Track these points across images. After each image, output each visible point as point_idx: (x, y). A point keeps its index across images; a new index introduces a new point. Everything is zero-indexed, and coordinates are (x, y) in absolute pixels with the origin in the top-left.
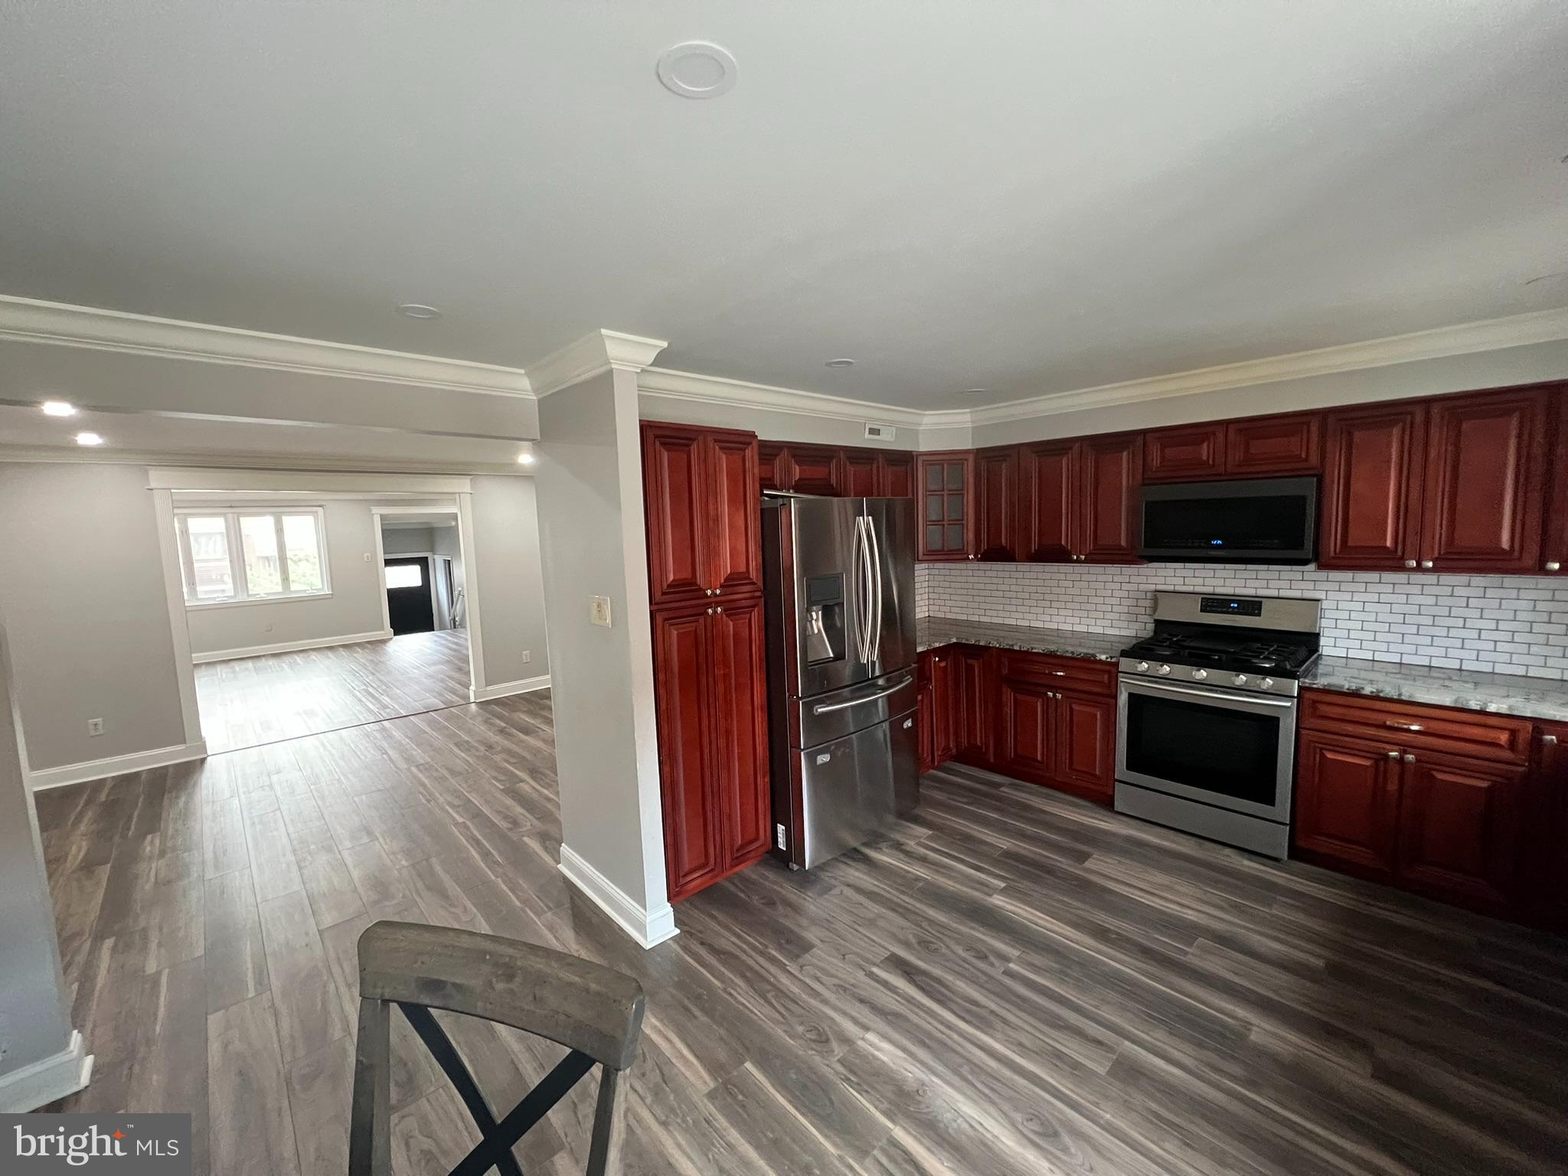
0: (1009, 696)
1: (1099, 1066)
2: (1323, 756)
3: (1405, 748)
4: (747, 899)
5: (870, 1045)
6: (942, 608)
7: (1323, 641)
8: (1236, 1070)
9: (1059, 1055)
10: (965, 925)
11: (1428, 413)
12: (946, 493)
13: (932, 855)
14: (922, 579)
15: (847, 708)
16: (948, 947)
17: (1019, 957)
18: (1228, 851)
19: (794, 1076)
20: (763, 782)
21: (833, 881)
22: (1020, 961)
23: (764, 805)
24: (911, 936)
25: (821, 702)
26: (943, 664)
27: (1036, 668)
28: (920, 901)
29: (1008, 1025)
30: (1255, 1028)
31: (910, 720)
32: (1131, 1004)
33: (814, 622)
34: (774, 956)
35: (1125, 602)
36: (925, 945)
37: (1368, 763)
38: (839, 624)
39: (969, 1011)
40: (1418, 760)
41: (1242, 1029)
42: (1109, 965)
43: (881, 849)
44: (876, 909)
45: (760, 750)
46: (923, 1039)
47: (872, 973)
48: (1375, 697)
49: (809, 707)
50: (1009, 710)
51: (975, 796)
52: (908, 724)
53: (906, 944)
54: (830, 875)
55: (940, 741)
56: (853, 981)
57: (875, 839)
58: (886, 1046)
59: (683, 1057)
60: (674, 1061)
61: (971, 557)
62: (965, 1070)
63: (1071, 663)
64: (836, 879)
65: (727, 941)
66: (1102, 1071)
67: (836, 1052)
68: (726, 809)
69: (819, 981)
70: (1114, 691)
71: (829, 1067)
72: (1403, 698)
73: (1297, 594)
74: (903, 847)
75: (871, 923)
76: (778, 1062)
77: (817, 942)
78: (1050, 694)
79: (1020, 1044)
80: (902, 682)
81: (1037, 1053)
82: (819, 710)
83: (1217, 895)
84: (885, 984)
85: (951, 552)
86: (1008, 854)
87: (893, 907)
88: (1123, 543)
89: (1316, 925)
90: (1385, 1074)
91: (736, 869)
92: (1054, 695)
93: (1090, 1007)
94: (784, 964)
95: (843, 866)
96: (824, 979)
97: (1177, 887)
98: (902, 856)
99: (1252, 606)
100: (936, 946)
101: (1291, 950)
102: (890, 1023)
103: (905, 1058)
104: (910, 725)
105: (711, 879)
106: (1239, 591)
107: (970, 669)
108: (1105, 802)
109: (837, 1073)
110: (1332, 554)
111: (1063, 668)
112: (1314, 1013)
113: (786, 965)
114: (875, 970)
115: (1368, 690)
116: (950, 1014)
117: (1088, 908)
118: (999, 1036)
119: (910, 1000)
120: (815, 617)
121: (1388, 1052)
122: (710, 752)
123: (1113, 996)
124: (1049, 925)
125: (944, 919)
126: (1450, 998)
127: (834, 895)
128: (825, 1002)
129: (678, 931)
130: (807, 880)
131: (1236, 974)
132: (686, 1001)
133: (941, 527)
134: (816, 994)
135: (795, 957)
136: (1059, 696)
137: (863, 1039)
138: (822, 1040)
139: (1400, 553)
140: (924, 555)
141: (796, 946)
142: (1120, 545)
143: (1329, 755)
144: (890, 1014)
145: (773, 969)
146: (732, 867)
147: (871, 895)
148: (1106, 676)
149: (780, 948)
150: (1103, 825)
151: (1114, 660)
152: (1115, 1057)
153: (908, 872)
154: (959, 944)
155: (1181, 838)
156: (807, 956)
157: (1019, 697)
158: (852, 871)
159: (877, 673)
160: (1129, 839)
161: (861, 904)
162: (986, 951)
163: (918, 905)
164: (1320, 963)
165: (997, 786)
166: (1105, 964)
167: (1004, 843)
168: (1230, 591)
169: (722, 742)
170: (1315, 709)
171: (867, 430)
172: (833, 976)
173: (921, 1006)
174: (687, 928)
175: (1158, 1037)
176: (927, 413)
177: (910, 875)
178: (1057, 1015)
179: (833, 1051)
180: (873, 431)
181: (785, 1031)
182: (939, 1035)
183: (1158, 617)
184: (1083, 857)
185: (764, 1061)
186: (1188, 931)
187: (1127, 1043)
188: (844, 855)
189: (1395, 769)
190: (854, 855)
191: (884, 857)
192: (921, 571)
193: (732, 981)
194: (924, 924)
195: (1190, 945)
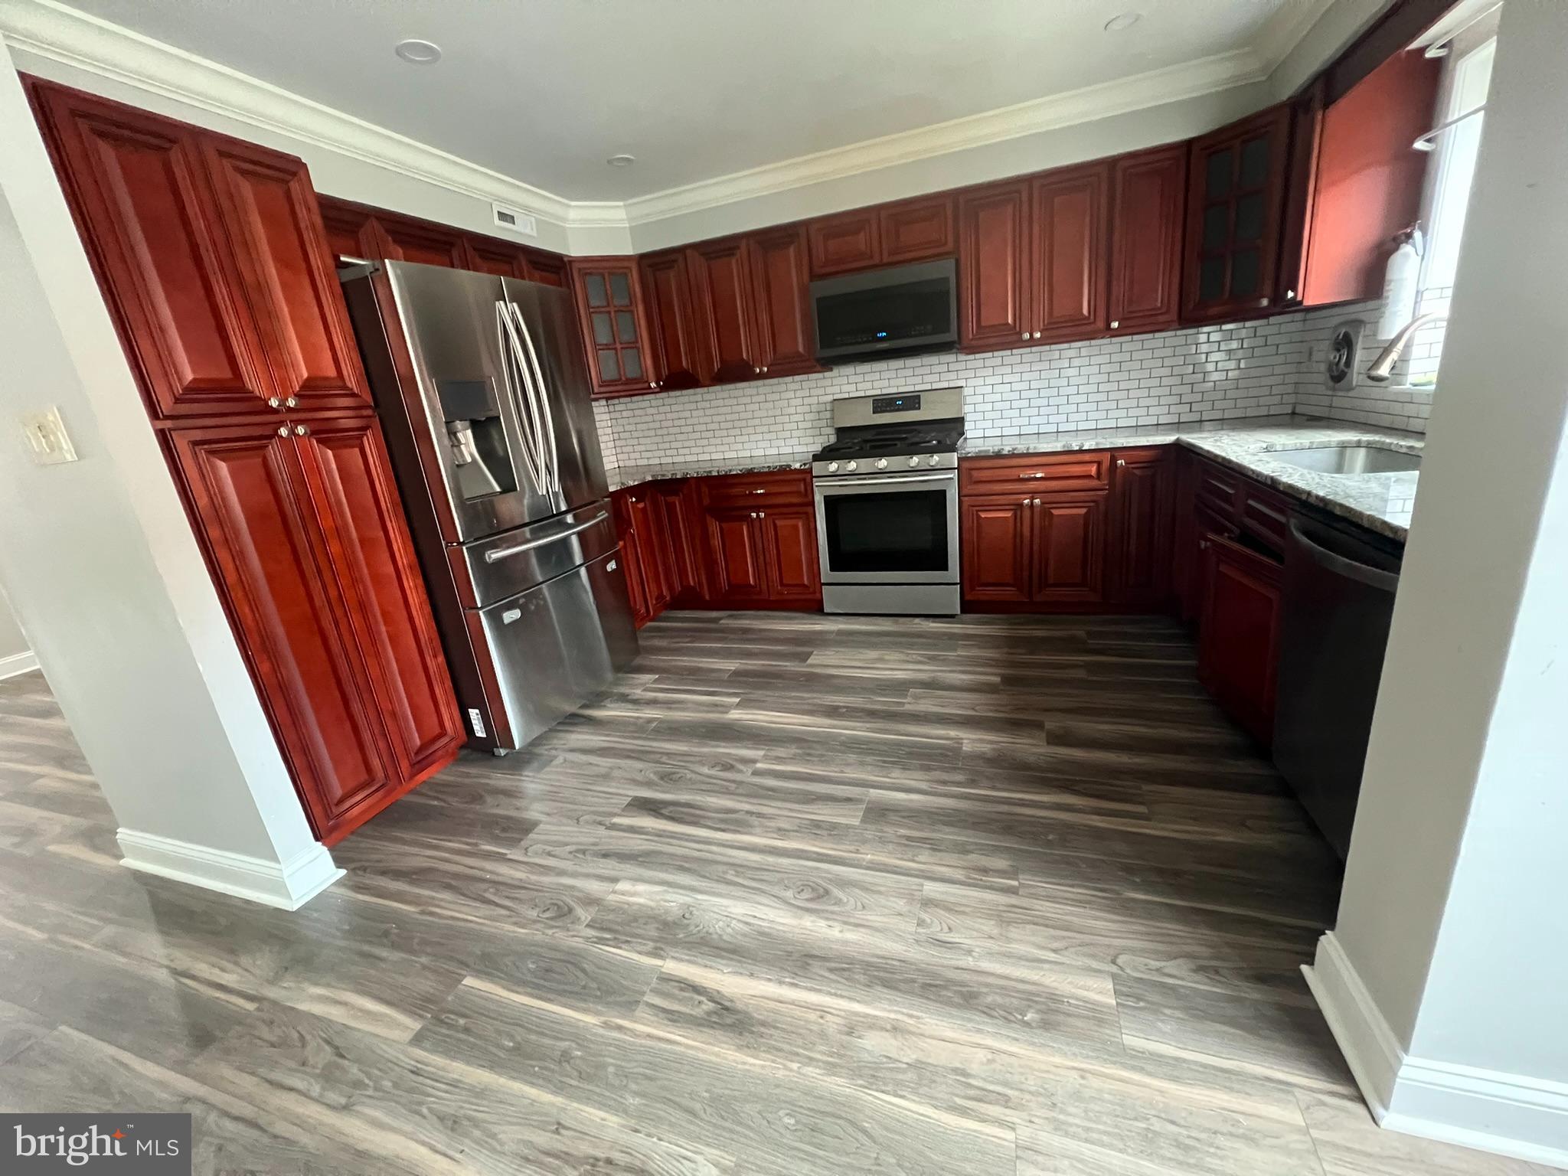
0: (714, 527)
1: (851, 818)
2: (979, 517)
3: (1033, 494)
4: (442, 804)
5: (623, 894)
6: (632, 456)
7: (967, 426)
8: (959, 777)
9: (817, 825)
10: (706, 745)
11: (1031, 188)
12: (612, 309)
13: (661, 695)
14: (604, 424)
15: (529, 550)
16: (693, 771)
17: (764, 755)
18: (917, 620)
19: (531, 966)
20: (437, 663)
21: (554, 752)
22: (766, 758)
23: (443, 691)
24: (652, 775)
25: (494, 546)
26: (641, 505)
27: (736, 491)
28: (655, 740)
29: (763, 817)
30: (965, 741)
31: (614, 561)
32: (869, 759)
33: (462, 447)
34: (487, 851)
35: (808, 417)
36: (668, 778)
37: (1009, 514)
38: (501, 453)
39: (722, 821)
40: (1043, 503)
41: (956, 745)
42: (845, 735)
43: (605, 706)
44: (605, 763)
45: (420, 622)
46: (685, 865)
47: (614, 824)
48: (1013, 455)
49: (477, 554)
50: (717, 542)
51: (696, 634)
52: (612, 566)
53: (649, 784)
54: (546, 747)
55: (651, 590)
56: (592, 840)
57: (597, 699)
58: (641, 888)
59: (368, 1013)
60: (352, 1023)
61: (653, 385)
62: (730, 876)
63: (770, 478)
64: (556, 749)
65: (418, 857)
66: (856, 822)
67: (583, 918)
68: (385, 705)
69: (554, 856)
70: (810, 497)
71: (577, 938)
72: (1031, 451)
73: (945, 385)
74: (630, 697)
75: (606, 777)
76: (508, 961)
77: (543, 818)
78: (754, 515)
79: (780, 829)
80: (595, 517)
81: (796, 831)
82: (494, 556)
83: (914, 653)
84: (632, 829)
85: (629, 381)
86: (737, 673)
87: (628, 755)
88: (801, 349)
89: (989, 653)
90: (1055, 739)
91: (423, 776)
92: (758, 516)
93: (836, 774)
94: (502, 854)
95: (561, 735)
96: (558, 851)
97: (887, 657)
98: (630, 706)
99: (912, 401)
100: (679, 776)
101: (978, 677)
102: (642, 864)
103: (665, 891)
104: (614, 567)
105: (385, 797)
106: (901, 390)
107: (671, 507)
108: (815, 607)
109: (587, 939)
110: (971, 336)
111: (760, 485)
112: (1002, 715)
113: (506, 854)
114: (616, 820)
115: (1006, 450)
116: (705, 830)
117: (819, 695)
118: (758, 830)
119: (660, 834)
120: (463, 440)
121: (1052, 723)
122: (340, 635)
123: (852, 757)
124: (786, 720)
125: (685, 749)
126: (1081, 674)
127: (557, 766)
128: (562, 873)
129: (343, 872)
130: (521, 760)
131: (942, 706)
132: (366, 948)
133: (614, 351)
134: (547, 870)
135: (513, 843)
136: (762, 515)
137: (614, 892)
138: (563, 913)
139: (1018, 329)
140: (600, 386)
141: (516, 830)
142: (798, 352)
143: (983, 515)
144: (640, 856)
145: (488, 865)
146: (412, 776)
147: (603, 752)
148: (802, 486)
149: (496, 840)
150: (818, 627)
151: (807, 466)
152: (864, 807)
153: (638, 718)
154: (704, 765)
155: (880, 620)
156: (531, 836)
157: (724, 525)
158: (574, 736)
159: (563, 508)
160: (840, 633)
161: (591, 764)
162: (731, 762)
163: (655, 744)
164: (997, 679)
165: (716, 620)
166: (841, 735)
167: (732, 665)
168: (894, 390)
169: (356, 621)
170: (971, 476)
171: (496, 216)
172: (567, 844)
173: (673, 836)
174: (353, 866)
175: (897, 776)
176: (573, 203)
177: (641, 720)
178: (808, 791)
179: (579, 918)
180: (503, 216)
181: (515, 924)
182: (697, 854)
183: (836, 426)
184: (804, 657)
185: (490, 965)
186: (900, 687)
187: (872, 790)
188: (559, 723)
189: (1027, 513)
190: (573, 720)
191: (611, 712)
192: (601, 412)
193: (433, 898)
194: (664, 759)
195: (905, 696)
